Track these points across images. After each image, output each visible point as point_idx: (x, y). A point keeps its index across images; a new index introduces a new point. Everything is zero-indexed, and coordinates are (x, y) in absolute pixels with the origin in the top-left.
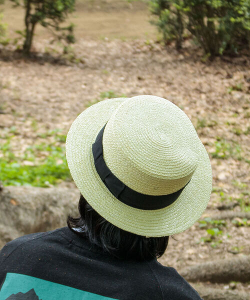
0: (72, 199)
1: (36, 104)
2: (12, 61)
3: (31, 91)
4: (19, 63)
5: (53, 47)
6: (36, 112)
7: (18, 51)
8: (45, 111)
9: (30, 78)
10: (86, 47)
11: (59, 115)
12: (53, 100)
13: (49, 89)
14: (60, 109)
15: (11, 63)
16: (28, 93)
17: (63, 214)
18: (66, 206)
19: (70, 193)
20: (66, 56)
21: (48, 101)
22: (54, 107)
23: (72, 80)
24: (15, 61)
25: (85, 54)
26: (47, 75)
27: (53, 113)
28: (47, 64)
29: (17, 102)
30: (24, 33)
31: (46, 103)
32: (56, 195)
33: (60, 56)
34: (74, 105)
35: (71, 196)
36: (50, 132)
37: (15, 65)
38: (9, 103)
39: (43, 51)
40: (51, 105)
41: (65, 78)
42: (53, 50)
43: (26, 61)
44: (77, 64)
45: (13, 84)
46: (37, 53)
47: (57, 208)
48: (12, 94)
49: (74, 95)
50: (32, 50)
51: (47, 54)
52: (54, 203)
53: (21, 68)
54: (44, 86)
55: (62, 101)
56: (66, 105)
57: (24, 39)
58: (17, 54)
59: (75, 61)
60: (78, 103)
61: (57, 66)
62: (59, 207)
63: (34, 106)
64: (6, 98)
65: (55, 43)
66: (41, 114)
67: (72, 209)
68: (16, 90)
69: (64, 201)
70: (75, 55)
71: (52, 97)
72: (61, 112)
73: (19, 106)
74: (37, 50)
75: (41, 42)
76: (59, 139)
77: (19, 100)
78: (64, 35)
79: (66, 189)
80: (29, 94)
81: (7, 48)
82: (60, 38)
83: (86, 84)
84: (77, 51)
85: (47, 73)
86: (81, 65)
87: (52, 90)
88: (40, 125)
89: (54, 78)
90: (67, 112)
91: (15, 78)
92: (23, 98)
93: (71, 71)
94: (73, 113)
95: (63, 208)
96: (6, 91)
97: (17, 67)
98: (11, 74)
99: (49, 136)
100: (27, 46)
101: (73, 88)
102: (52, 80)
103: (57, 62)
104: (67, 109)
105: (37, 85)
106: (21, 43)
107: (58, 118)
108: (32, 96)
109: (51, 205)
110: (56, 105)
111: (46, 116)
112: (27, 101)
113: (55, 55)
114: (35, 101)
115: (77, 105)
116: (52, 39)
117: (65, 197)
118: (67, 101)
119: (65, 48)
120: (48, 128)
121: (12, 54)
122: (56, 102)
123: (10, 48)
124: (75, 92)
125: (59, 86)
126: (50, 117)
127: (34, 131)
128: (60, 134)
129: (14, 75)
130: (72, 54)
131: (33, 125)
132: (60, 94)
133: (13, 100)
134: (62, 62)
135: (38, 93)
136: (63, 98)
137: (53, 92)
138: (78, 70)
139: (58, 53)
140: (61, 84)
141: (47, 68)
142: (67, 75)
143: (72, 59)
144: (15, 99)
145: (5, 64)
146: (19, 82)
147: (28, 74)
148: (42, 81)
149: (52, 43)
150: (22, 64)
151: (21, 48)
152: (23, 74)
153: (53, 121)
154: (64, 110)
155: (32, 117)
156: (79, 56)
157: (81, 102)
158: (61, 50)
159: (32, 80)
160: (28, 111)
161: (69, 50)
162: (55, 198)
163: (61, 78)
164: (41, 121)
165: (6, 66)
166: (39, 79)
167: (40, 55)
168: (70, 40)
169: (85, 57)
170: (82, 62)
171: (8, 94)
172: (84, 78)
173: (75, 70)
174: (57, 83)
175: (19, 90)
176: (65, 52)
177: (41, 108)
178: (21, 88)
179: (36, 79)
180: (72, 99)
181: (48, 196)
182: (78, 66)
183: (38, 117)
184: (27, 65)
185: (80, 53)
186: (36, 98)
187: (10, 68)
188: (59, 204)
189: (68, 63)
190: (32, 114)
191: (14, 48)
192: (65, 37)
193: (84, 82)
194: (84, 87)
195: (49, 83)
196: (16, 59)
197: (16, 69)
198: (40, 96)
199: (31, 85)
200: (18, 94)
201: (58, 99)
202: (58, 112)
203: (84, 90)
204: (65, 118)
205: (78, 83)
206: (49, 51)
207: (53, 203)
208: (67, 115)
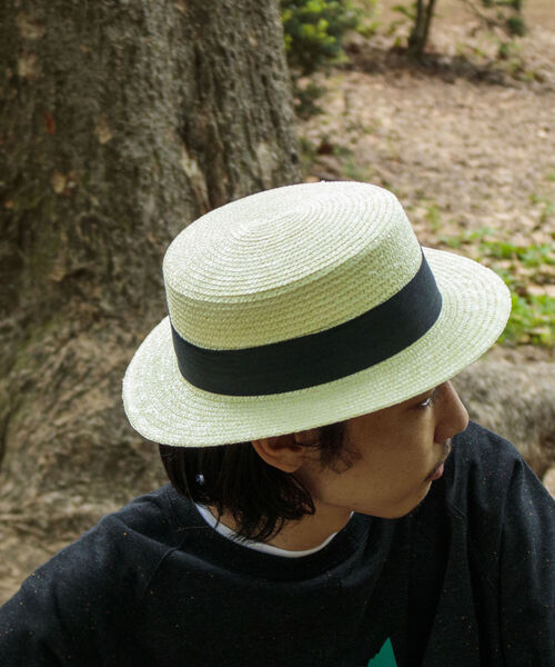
0: (520, 388)
1: (436, 170)
2: (382, 72)
3: (427, 141)
4: (398, 76)
5: (473, 43)
6: (437, 189)
7: (397, 50)
8: (457, 187)
9: (423, 111)
10: (548, 46)
11: (488, 197)
12: (474, 163)
13: (466, 137)
14: (490, 183)
15: (380, 78)
16: (420, 145)
17: (499, 420)
18: (506, 403)
19: (516, 375)
20: (504, 65)
21: (463, 164)
22: (476, 179)
23: (517, 119)
24: (390, 74)
25: (545, 60)
26: (462, 106)
27: (474, 192)
28: (460, 82)
29: (395, 164)
30: (412, 11)
31: (458, 168)
32: (484, 377)
33: (490, 65)
34: (522, 176)
35: (519, 381)
36: (468, 234)
37: (389, 82)
38: (376, 167)
39: (452, 51)
40: (470, 174)
41: (501, 113)
42: (475, 51)
43: (413, 74)
44: (528, 82)
45: (387, 123)
46: (438, 56)
47: (488, 408)
48: (383, 146)
49: (521, 153)
50: (427, 50)
51: (461, 58)
52: (481, 396)
53: (402, 88)
54: (454, 131)
55: (493, 166)
56: (503, 175)
57: (410, 24)
58: (394, 56)
59: (522, 76)
60: (530, 170)
61: (484, 87)
62: (491, 404)
63: (432, 175)
64: (370, 156)
65: (480, 34)
66: (448, 193)
67: (520, 411)
68: (393, 137)
69: (502, 392)
70: (524, 63)
71: (472, 157)
72: (492, 191)
73: (398, 173)
74: (439, 50)
75: (446, 32)
76: (488, 251)
77: (399, 160)
78: (500, 16)
79: (506, 363)
80: (422, 147)
81: (372, 43)
82: (491, 24)
83: (547, 130)
84: (528, 54)
85: (460, 101)
86: (536, 85)
87: (472, 140)
88: (445, 217)
89: (476, 113)
90: (506, 190)
91: (391, 110)
92: (406, 157)
93: (513, 98)
94: (520, 193)
95: (499, 408)
96: (370, 139)
97: (394, 86)
98: (382, 101)
99: (467, 243)
100: (418, 39)
101: (520, 138)
102: (472, 118)
103: (483, 77)
104: (506, 184)
105: (438, 128)
106: (403, 32)
107: (485, 203)
108: (427, 151)
109: (474, 398)
110: (482, 173)
111: (459, 198)
112: (417, 164)
113: (479, 62)
114: (434, 164)
115: (529, 176)
116: (473, 24)
117: (505, 382)
118: (505, 167)
119: (504, 46)
120: (463, 225)
121: (382, 57)
122: (481, 167)
123: (379, 43)
124: (524, 146)
125: (487, 132)
126: (467, 199)
127: (433, 232)
128: (491, 239)
129: (388, 104)
130: (515, 61)
131: (430, 217)
132: (489, 150)
133: (385, 160)
134: (495, 78)
135: (439, 145)
136: (497, 159)
137: (475, 145)
138: (531, 96)
139: (485, 57)
140: (493, 128)
141: (460, 91)
142: (504, 106)
143: (518, 71)
144: (390, 159)
145: (367, 78)
146: (398, 120)
147: (419, 102)
148: (451, 118)
149: (472, 34)
150: (406, 79)
151: (404, 44)
152: (408, 103)
153: (474, 208)
154: (500, 185)
155: (428, 199)
156: (532, 66)
157: (537, 169)
158: (491, 50)
159: (426, 117)
160: (419, 186)
161: (511, 50)
162: (482, 384)
163: (492, 113)
164: (448, 208)
165: (369, 83)
166: (443, 115)
167: (447, 61)
168: (515, 28)
169: (544, 67)
170: (539, 79)
171: (374, 147)
172: (544, 114)
173: (523, 98)
174: (484, 125)
175: (399, 139)
176: (502, 56)
177: (447, 180)
178: (403, 134)
179: (436, 113)
180: (518, 161)
181: (469, 379)
182: (530, 88)
183: (442, 200)
184: (416, 82)
185: (533, 59)
186: (436, 156)
187: (379, 87)
188: (492, 397)
189: (508, 79)
190: (428, 194)
191: (388, 43)
192: (502, 22)
193: (543, 124)
194: (542, 134)
195: (465, 124)
196: (392, 68)
197: (391, 91)
198: (445, 154)
199: (424, 127)
200: (397, 146)
201: (485, 161)
202: (485, 189)
203: (544, 141)
204: (501, 203)
205: (531, 127)
206: (466, 51)
207: (479, 396)
208: (507, 199)
